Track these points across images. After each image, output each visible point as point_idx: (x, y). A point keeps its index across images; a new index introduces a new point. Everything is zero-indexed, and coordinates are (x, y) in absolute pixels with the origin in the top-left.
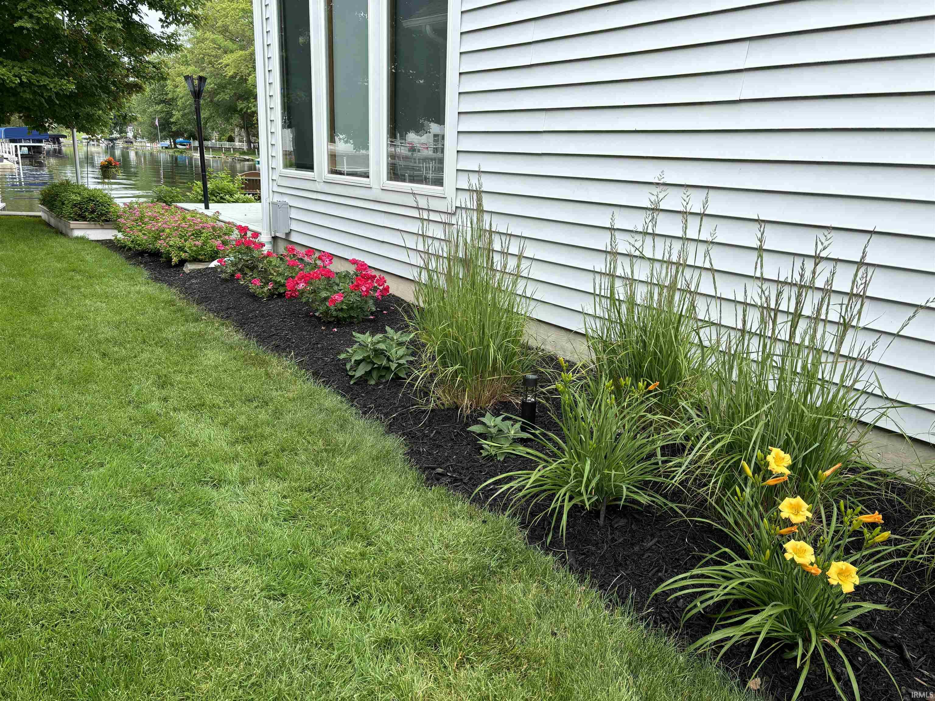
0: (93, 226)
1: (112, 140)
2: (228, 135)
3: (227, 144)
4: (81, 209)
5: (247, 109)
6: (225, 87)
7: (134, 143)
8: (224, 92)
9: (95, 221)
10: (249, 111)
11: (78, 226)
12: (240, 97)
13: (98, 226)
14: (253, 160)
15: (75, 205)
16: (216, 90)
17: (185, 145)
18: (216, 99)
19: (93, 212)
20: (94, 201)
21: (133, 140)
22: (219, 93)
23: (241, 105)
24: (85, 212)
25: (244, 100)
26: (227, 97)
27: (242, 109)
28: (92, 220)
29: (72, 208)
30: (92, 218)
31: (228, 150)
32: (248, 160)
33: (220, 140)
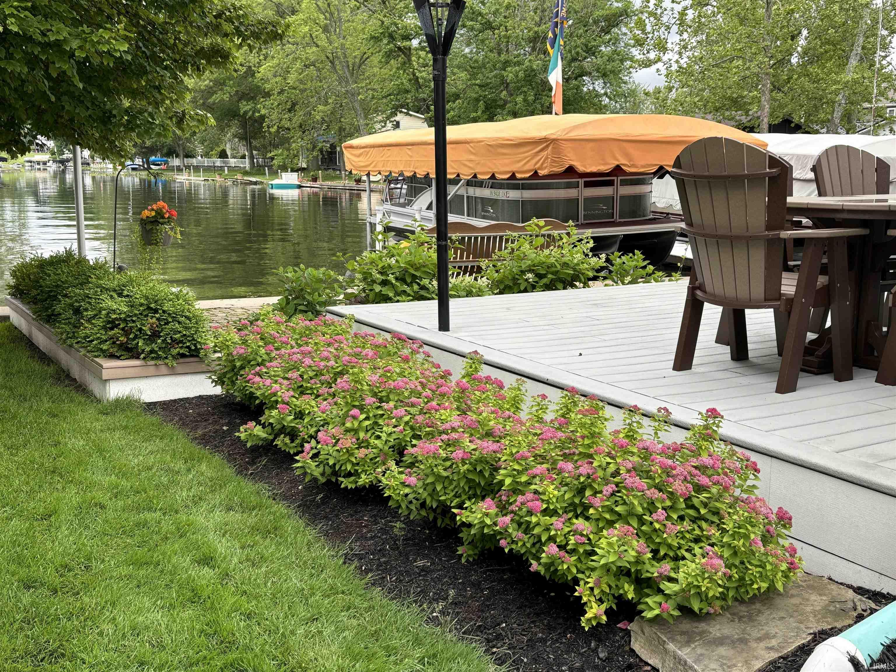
0: (152, 370)
1: (63, 162)
2: (219, 149)
3: (218, 162)
4: (126, 332)
5: (254, 112)
6: (224, 84)
7: (92, 165)
8: (222, 90)
9: (158, 358)
10: (257, 114)
11: (119, 373)
12: (243, 96)
13: (164, 369)
14: (262, 183)
15: (112, 324)
16: (211, 88)
17: (158, 165)
18: (211, 101)
19: (155, 335)
20: (156, 311)
21: (90, 160)
22: (215, 92)
23: (245, 107)
24: (136, 337)
25: (248, 100)
26: (226, 97)
27: (246, 113)
28: (153, 356)
29: (104, 328)
30: (152, 351)
31: (221, 168)
32: (256, 183)
33: (206, 155)
